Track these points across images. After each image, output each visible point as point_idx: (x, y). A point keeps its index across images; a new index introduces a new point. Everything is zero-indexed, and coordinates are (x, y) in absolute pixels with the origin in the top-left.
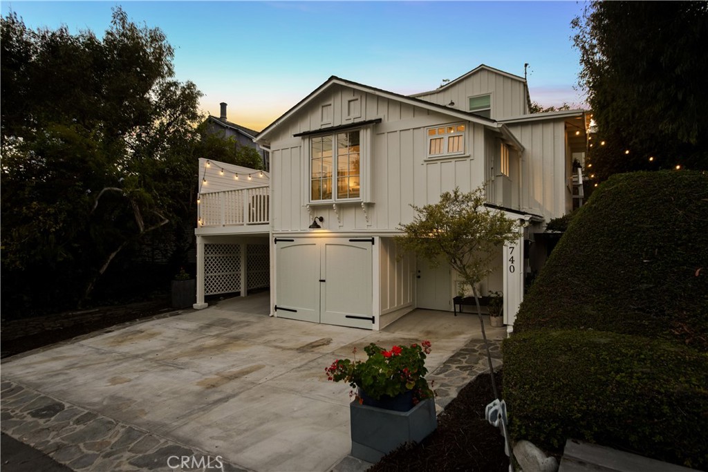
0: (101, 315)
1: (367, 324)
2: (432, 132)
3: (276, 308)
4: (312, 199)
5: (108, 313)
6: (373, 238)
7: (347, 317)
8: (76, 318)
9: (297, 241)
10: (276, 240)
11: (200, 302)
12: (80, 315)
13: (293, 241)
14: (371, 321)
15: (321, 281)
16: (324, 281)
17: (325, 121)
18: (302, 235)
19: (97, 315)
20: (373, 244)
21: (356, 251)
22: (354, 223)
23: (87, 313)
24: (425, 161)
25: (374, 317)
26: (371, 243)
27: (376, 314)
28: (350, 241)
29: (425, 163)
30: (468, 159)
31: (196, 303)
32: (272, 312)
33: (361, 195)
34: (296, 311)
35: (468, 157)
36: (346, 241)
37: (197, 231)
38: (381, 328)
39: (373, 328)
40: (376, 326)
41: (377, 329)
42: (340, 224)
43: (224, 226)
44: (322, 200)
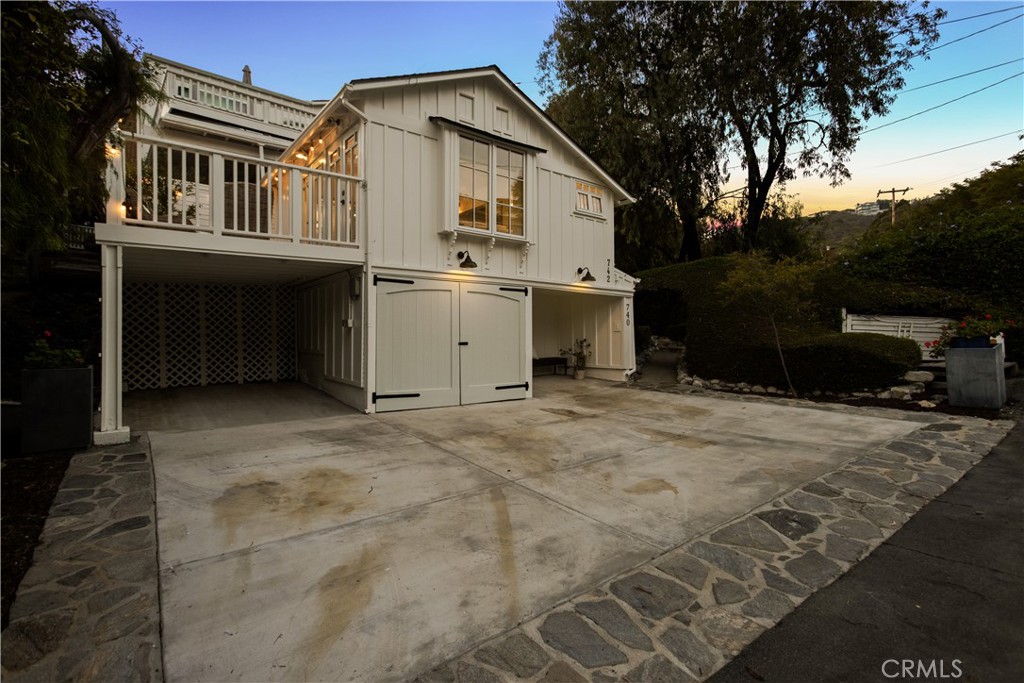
1: (521, 392)
2: (578, 186)
3: (375, 397)
4: (460, 224)
6: (526, 288)
7: (497, 388)
9: (417, 284)
10: (376, 280)
13: (412, 283)
14: (524, 388)
15: (461, 344)
16: (466, 344)
17: (463, 117)
18: (429, 275)
20: (526, 295)
22: (500, 266)
24: (575, 213)
25: (527, 383)
26: (523, 293)
27: (530, 380)
28: (501, 289)
31: (99, 428)
33: (524, 233)
34: (418, 395)
35: (605, 220)
36: (496, 289)
37: (101, 232)
38: (535, 395)
39: (527, 396)
40: (529, 394)
41: (531, 396)
42: (486, 266)
43: (223, 234)
44: (474, 229)
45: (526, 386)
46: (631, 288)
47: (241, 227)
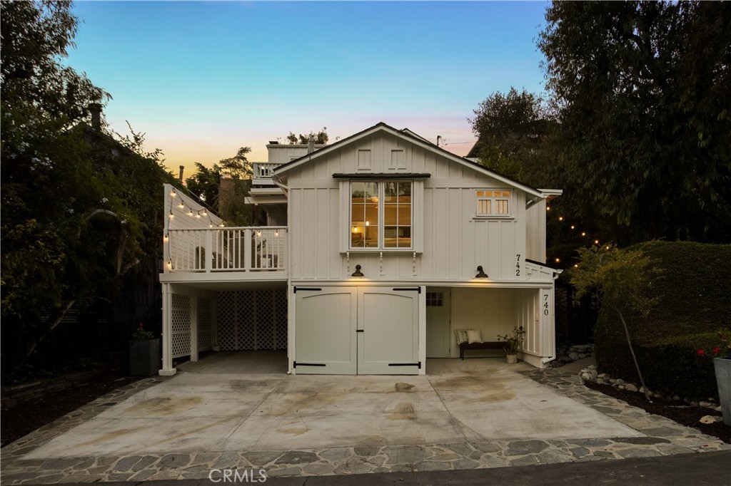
0: (43, 389)
1: (414, 369)
2: (479, 194)
3: (295, 364)
4: (352, 246)
5: (50, 387)
6: (420, 288)
7: (390, 365)
8: (19, 395)
9: (325, 290)
10: (295, 290)
11: (167, 368)
12: (24, 390)
13: (320, 290)
14: (417, 367)
15: (358, 331)
16: (362, 331)
17: (362, 166)
18: (333, 283)
19: (39, 390)
20: (420, 292)
21: (401, 301)
22: (399, 272)
23: (29, 388)
24: (474, 219)
25: (420, 363)
26: (417, 292)
27: (423, 360)
28: (394, 289)
29: (474, 221)
30: (513, 221)
31: (161, 368)
32: (291, 369)
33: (412, 245)
34: (324, 365)
35: (513, 219)
36: (390, 290)
37: (162, 277)
38: (428, 372)
39: (420, 373)
40: (422, 371)
41: (424, 373)
42: (381, 273)
43: (212, 271)
44: (364, 248)
45: (419, 365)
46: (551, 280)
47: (220, 267)
